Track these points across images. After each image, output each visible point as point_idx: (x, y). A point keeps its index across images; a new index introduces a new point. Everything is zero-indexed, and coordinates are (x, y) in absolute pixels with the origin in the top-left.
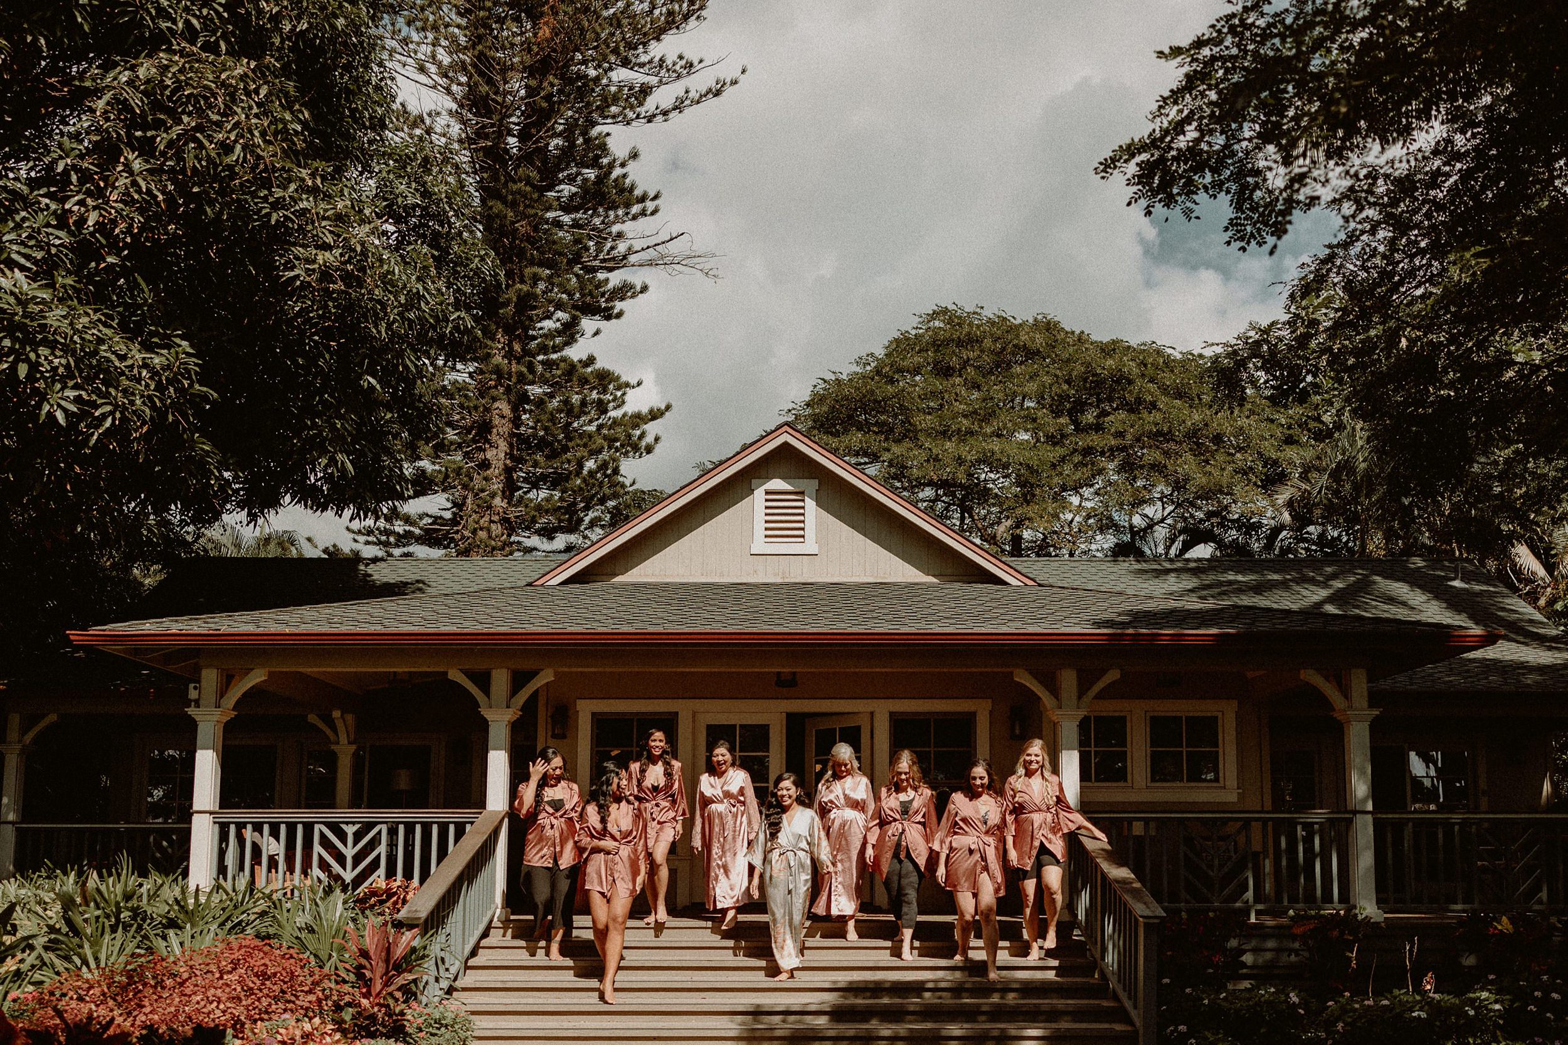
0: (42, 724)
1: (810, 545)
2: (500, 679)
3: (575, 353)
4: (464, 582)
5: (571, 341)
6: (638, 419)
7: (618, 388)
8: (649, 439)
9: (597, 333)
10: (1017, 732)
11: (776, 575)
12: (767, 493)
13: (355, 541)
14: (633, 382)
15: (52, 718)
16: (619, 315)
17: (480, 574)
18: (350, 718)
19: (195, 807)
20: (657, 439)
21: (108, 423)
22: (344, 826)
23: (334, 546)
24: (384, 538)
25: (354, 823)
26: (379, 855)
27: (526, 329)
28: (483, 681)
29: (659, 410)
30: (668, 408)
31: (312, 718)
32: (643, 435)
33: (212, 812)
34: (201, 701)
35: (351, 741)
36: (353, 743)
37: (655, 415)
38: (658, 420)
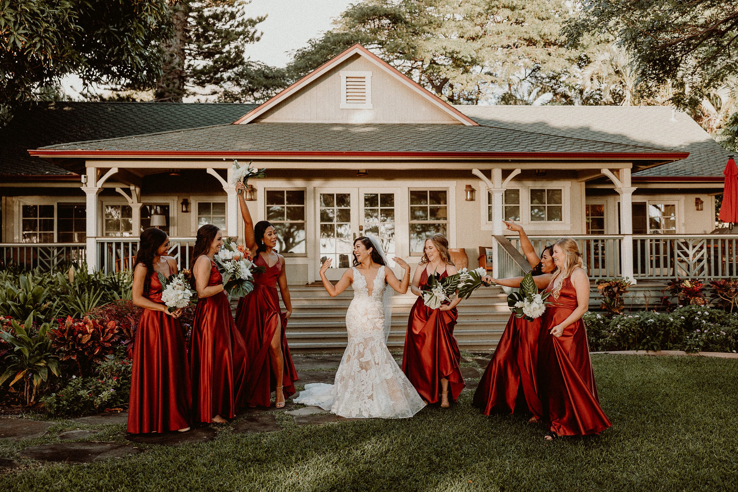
1: (368, 104)
4: (177, 116)
6: (252, 23)
7: (240, 4)
8: (256, 35)
10: (469, 197)
11: (352, 119)
12: (347, 78)
17: (185, 112)
18: (138, 190)
19: (87, 235)
20: (262, 34)
28: (224, 174)
29: (262, 18)
30: (267, 16)
31: (119, 190)
32: (255, 32)
33: (95, 237)
34: (87, 184)
35: (139, 202)
36: (140, 202)
37: (261, 20)
38: (262, 22)
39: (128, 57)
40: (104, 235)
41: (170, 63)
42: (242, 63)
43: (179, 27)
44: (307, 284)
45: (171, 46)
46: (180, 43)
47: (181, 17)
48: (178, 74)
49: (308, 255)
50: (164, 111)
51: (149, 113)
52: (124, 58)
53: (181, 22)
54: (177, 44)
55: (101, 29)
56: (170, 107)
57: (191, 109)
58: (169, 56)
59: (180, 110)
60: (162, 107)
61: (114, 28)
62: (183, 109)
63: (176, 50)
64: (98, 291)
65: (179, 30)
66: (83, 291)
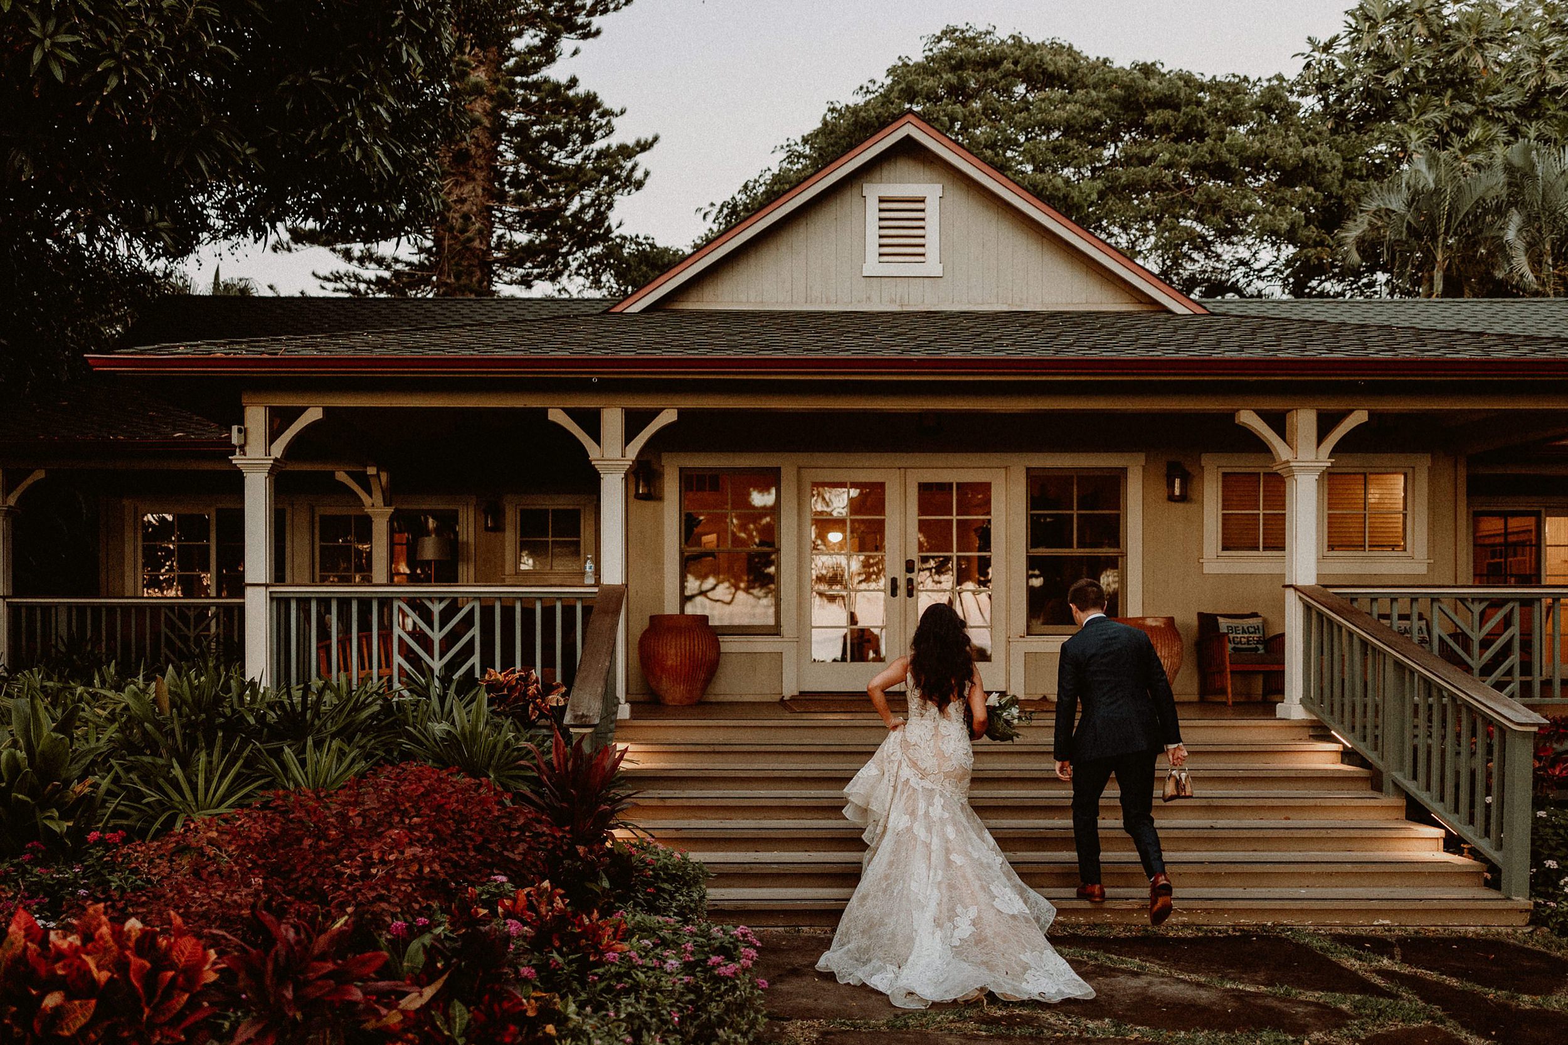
0: (29, 481)
1: (932, 265)
2: (613, 420)
3: (556, 72)
5: (551, 59)
6: (626, 152)
7: (602, 115)
8: (638, 175)
9: (575, 53)
10: (1177, 492)
11: (893, 301)
12: (881, 200)
13: (323, 288)
14: (617, 110)
15: (40, 475)
16: (598, 33)
18: (384, 477)
19: (248, 580)
20: (647, 174)
21: (113, 82)
22: (428, 604)
23: (302, 293)
24: (353, 285)
25: (441, 600)
26: (473, 637)
27: (501, 48)
28: (591, 423)
29: (646, 142)
30: (656, 139)
31: (341, 476)
32: (633, 169)
33: (267, 586)
34: (247, 449)
35: (387, 503)
36: (390, 505)
37: (644, 147)
38: (647, 153)
39: (354, 147)
40: (317, 579)
41: (463, 231)
42: (606, 236)
43: (481, 162)
44: (782, 700)
45: (465, 200)
46: (483, 196)
47: (485, 141)
48: (478, 257)
49: (784, 629)
50: (448, 314)
51: (417, 317)
52: (343, 149)
53: (485, 151)
54: (477, 196)
55: (291, 77)
56: (459, 306)
57: (506, 309)
58: (460, 220)
59: (482, 311)
60: (444, 306)
61: (322, 75)
62: (489, 309)
63: (475, 208)
64: (236, 745)
65: (481, 168)
66: (194, 745)
